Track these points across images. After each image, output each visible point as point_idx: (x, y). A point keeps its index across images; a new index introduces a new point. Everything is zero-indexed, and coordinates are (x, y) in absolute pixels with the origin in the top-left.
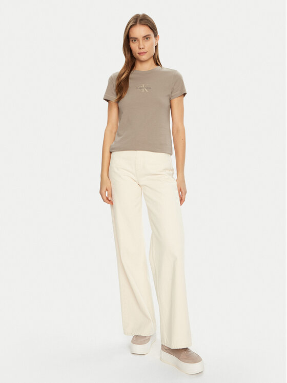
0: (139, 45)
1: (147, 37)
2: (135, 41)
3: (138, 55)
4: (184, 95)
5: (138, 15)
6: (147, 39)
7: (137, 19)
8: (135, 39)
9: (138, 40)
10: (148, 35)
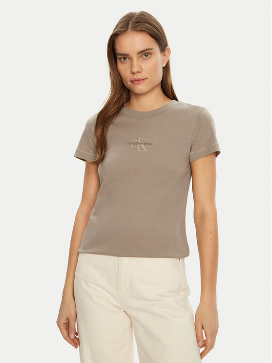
0: (132, 66)
1: (145, 53)
2: (125, 59)
3: (129, 83)
4: (217, 153)
5: (131, 13)
6: (146, 55)
7: (128, 21)
8: (126, 56)
9: (131, 59)
10: (148, 49)
